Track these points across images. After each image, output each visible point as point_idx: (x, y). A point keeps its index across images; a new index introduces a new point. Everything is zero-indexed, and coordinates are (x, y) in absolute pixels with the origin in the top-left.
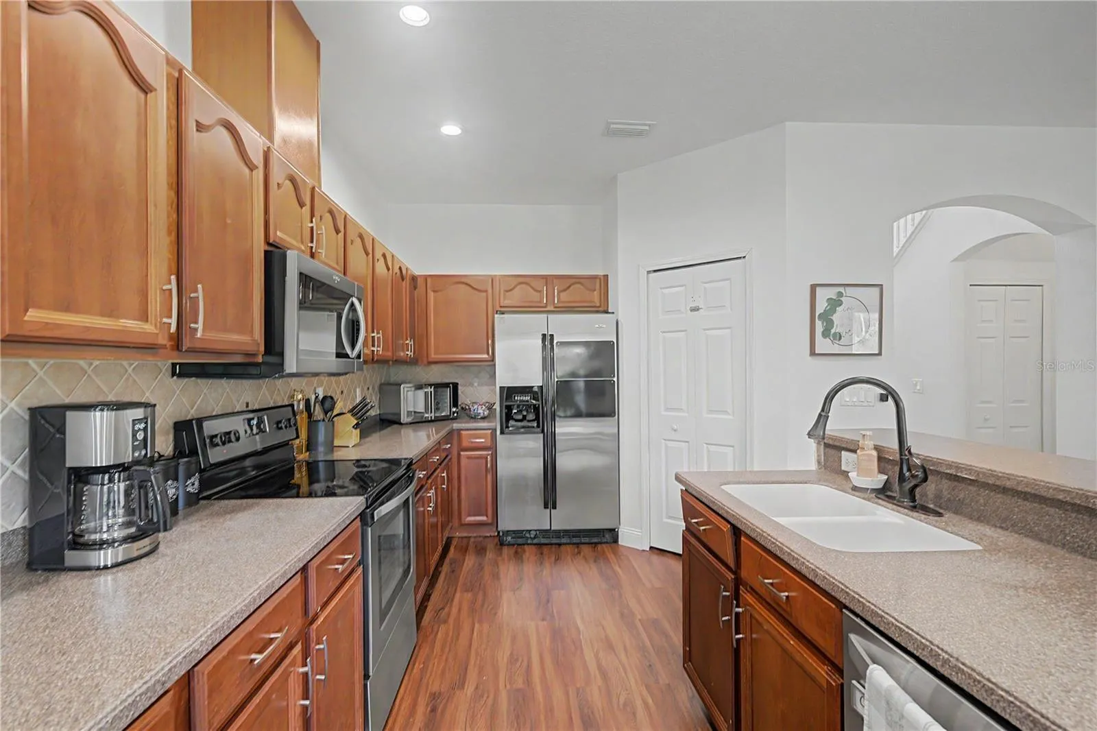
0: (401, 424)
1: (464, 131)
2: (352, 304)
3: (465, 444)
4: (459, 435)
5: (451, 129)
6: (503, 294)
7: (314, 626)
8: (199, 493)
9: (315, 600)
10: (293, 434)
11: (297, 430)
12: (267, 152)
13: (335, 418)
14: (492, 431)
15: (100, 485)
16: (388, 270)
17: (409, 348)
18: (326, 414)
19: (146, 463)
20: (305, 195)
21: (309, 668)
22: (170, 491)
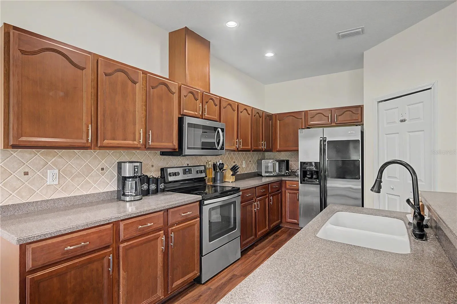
0: (262, 176)
1: (276, 54)
2: (218, 132)
3: (288, 187)
4: (285, 182)
5: (270, 55)
6: (309, 119)
7: (170, 229)
8: (164, 189)
9: (171, 221)
10: (203, 175)
11: (206, 174)
12: (180, 87)
13: (223, 171)
14: (298, 182)
15: (129, 181)
16: (249, 114)
17: (263, 145)
18: (220, 169)
19: (138, 177)
20: (198, 95)
21: (164, 238)
22: (153, 187)
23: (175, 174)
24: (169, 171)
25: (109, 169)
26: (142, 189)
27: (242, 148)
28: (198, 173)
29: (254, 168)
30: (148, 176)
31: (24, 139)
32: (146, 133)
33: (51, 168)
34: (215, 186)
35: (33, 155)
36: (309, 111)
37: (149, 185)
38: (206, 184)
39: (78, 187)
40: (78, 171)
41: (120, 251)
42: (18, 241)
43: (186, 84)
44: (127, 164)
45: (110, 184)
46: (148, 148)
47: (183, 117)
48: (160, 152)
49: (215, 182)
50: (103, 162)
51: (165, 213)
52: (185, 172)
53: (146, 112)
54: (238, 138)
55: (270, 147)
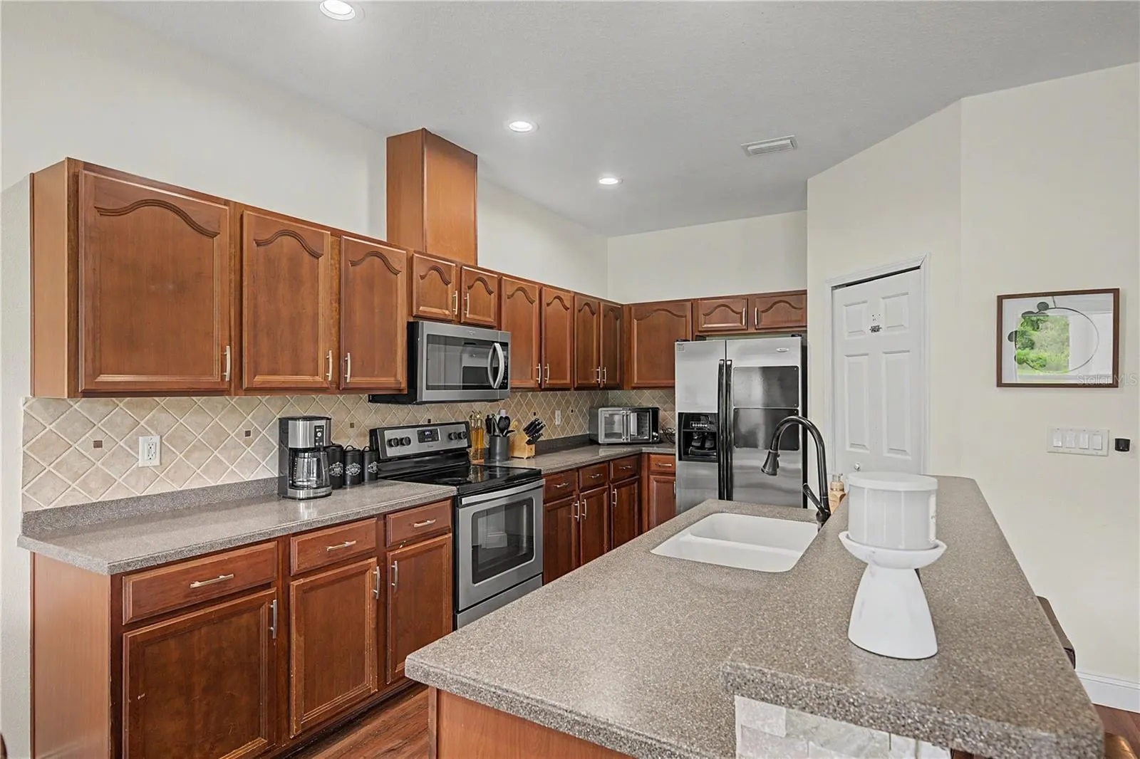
0: (600, 444)
1: (622, 182)
2: (495, 349)
3: (653, 467)
4: (649, 457)
5: (609, 181)
6: (702, 318)
7: (391, 554)
8: (377, 474)
9: (392, 538)
10: (464, 443)
11: (469, 441)
12: (412, 258)
13: (508, 435)
14: (673, 456)
15: (304, 458)
16: (567, 309)
17: (599, 375)
18: (502, 431)
19: (322, 450)
20: (450, 276)
21: (377, 572)
22: (353, 469)
23: (400, 442)
24: (389, 435)
25: (261, 433)
26: (330, 475)
27: (549, 384)
28: (451, 439)
29: (581, 426)
30: (343, 446)
31: (104, 378)
32: (339, 358)
33: (145, 433)
34: (490, 467)
35: (110, 408)
36: (702, 299)
37: (345, 467)
38: (470, 462)
39: (199, 471)
40: (199, 437)
41: (291, 593)
42: (110, 568)
43: (424, 251)
44: (301, 422)
45: (264, 463)
46: (344, 389)
47: (418, 322)
48: (369, 396)
49: (489, 458)
50: (249, 418)
51: (379, 522)
52: (422, 438)
53: (340, 314)
54: (540, 362)
55: (615, 379)
